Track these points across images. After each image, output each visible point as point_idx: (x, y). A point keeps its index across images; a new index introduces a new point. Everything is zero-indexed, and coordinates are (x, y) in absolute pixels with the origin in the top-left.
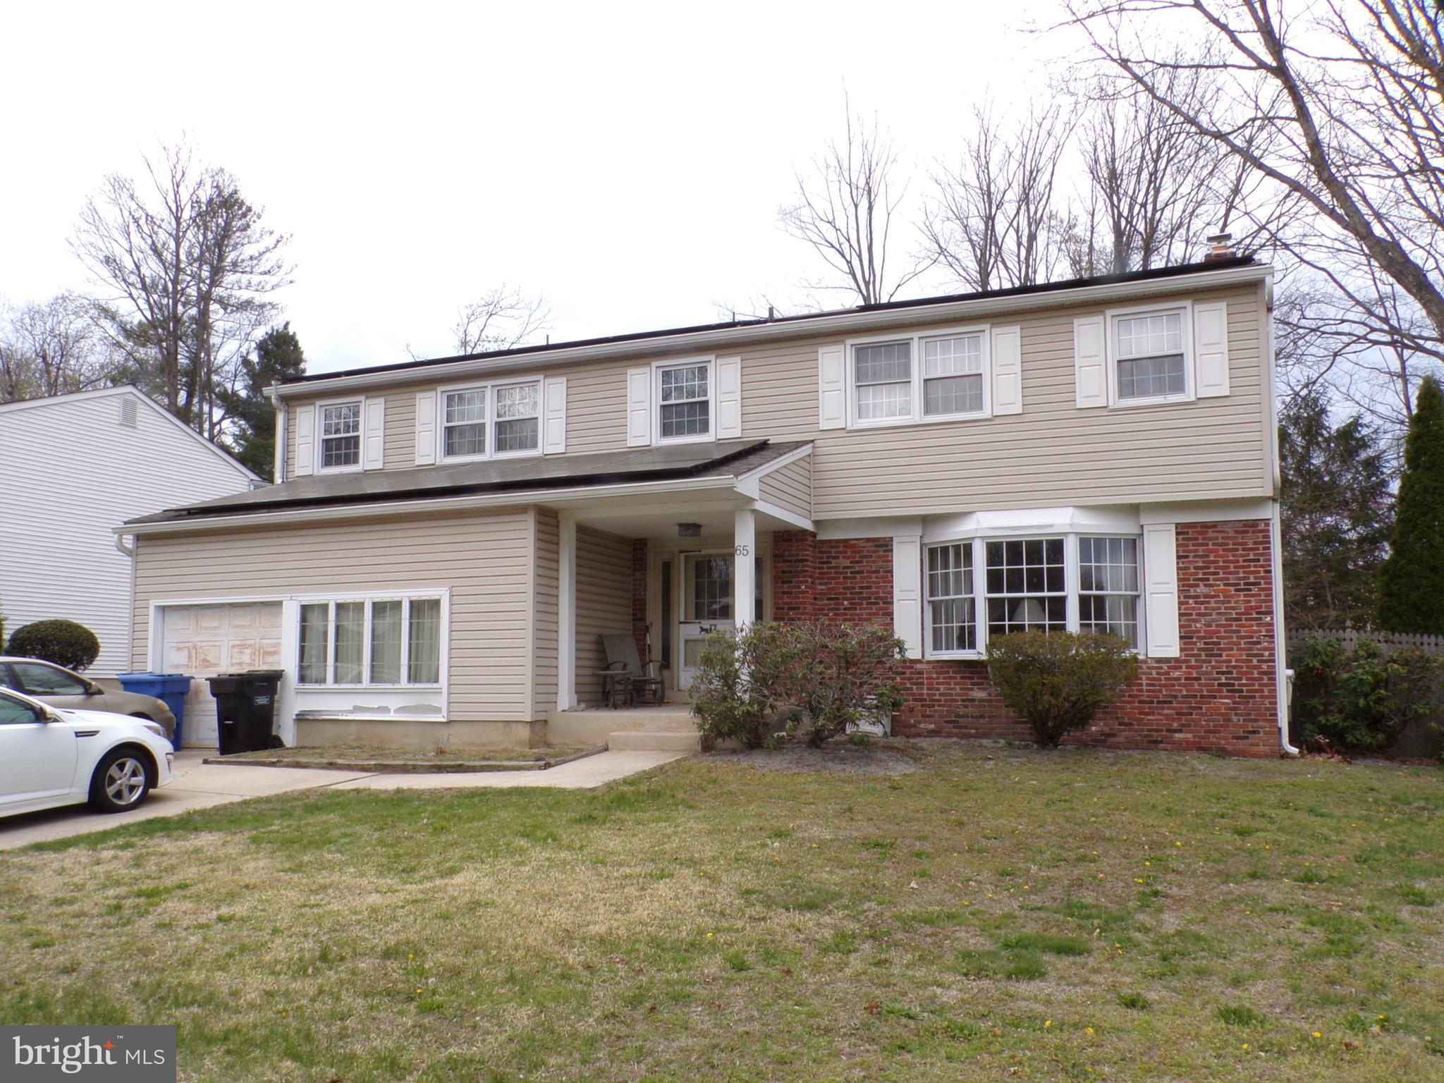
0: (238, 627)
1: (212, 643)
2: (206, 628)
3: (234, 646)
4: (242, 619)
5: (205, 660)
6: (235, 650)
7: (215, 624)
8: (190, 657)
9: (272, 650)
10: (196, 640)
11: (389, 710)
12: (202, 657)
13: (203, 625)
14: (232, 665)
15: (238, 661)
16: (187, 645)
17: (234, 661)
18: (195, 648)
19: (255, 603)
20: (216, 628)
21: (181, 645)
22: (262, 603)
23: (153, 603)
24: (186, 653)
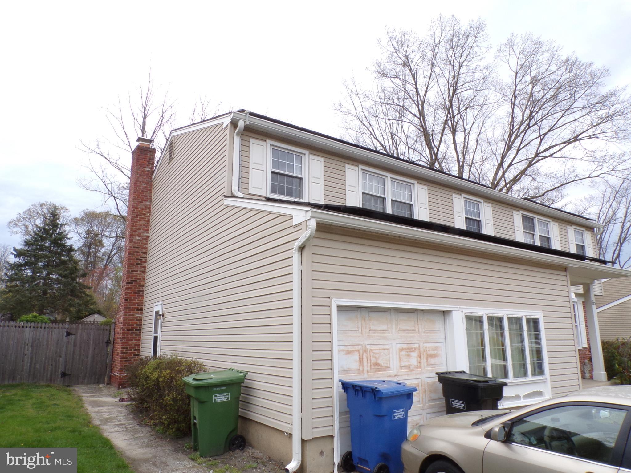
0: (404, 331)
1: (381, 347)
2: (375, 331)
3: (401, 350)
4: (407, 324)
5: (377, 364)
6: (403, 353)
7: (383, 327)
8: (361, 360)
9: (433, 352)
10: (366, 342)
11: (520, 397)
12: (373, 360)
13: (373, 328)
14: (401, 367)
15: (407, 364)
16: (357, 348)
17: (403, 364)
18: (365, 351)
19: (416, 310)
20: (384, 331)
21: (350, 348)
22: (422, 310)
23: (336, 302)
24: (356, 357)
